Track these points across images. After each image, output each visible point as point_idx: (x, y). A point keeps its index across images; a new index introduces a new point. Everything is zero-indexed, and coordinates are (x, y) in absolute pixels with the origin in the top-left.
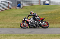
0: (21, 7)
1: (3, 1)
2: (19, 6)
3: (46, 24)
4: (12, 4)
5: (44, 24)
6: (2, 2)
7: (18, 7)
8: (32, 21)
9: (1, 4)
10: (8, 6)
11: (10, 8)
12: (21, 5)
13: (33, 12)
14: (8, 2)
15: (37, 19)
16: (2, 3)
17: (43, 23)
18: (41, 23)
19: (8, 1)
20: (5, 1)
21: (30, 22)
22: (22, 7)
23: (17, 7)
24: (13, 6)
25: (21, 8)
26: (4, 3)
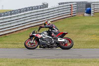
0: (92, 13)
1: (62, 3)
2: (89, 12)
3: (67, 42)
4: (77, 8)
5: (64, 42)
6: (59, 4)
7: (87, 13)
8: (44, 37)
9: (58, 7)
10: (70, 11)
11: (73, 15)
12: (92, 11)
13: (49, 22)
14: (71, 5)
15: (53, 34)
16: (61, 7)
17: (63, 40)
18: (59, 40)
19: (70, 3)
20: (66, 3)
21: (41, 38)
22: (94, 14)
23: (85, 14)
24: (78, 12)
25: (92, 15)
26: (63, 6)
